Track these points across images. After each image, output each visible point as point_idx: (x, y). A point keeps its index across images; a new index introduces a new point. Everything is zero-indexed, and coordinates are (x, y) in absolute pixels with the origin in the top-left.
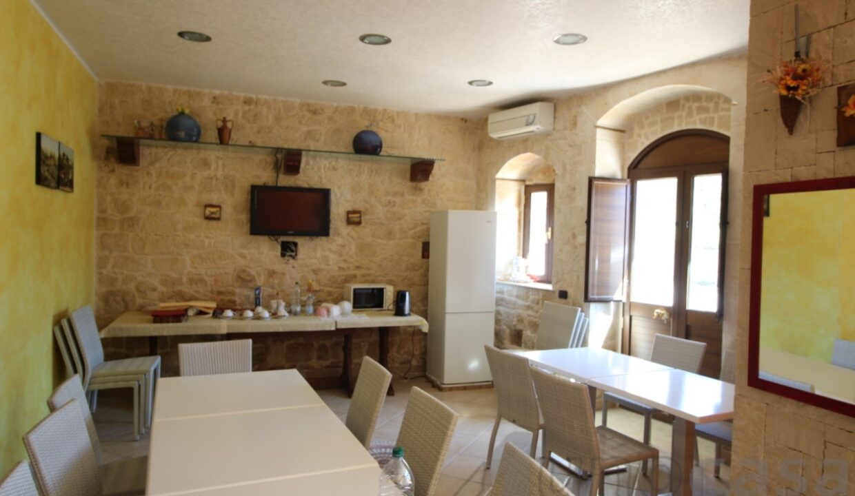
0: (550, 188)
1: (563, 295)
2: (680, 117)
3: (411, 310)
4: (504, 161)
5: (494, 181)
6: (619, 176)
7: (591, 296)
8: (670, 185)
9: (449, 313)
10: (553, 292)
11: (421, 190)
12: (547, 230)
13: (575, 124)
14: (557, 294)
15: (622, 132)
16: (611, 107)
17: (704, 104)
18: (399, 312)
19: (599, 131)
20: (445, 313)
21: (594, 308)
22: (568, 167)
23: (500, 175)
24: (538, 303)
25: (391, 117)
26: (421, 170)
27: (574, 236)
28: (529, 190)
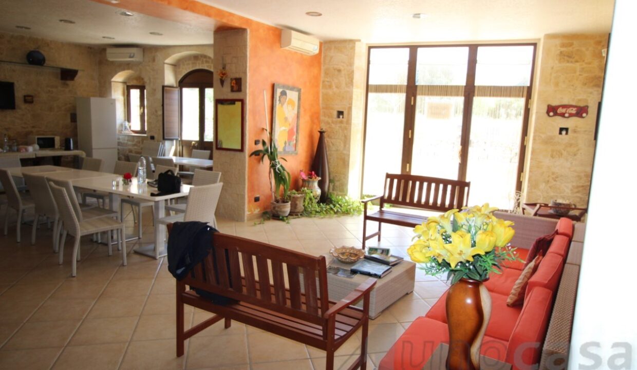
0: (142, 88)
1: (152, 138)
2: (199, 64)
3: (74, 147)
4: (116, 73)
5: (110, 83)
6: (175, 86)
7: (166, 137)
8: (196, 91)
9: (95, 149)
10: (147, 137)
11: (67, 85)
12: (140, 108)
13: (154, 60)
14: (149, 138)
15: (175, 66)
16: (170, 56)
17: (208, 60)
18: (68, 148)
19: (166, 66)
20: (92, 149)
21: (167, 143)
22: (152, 80)
23: (113, 79)
24: (139, 143)
25: (47, 44)
26: (68, 75)
27: (156, 111)
28: (129, 88)
